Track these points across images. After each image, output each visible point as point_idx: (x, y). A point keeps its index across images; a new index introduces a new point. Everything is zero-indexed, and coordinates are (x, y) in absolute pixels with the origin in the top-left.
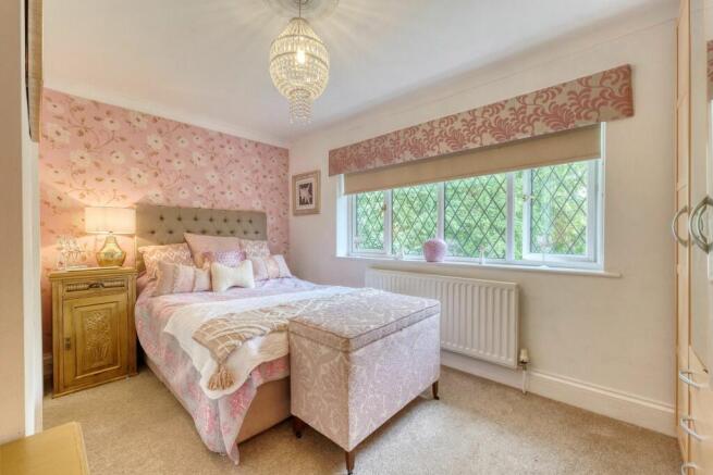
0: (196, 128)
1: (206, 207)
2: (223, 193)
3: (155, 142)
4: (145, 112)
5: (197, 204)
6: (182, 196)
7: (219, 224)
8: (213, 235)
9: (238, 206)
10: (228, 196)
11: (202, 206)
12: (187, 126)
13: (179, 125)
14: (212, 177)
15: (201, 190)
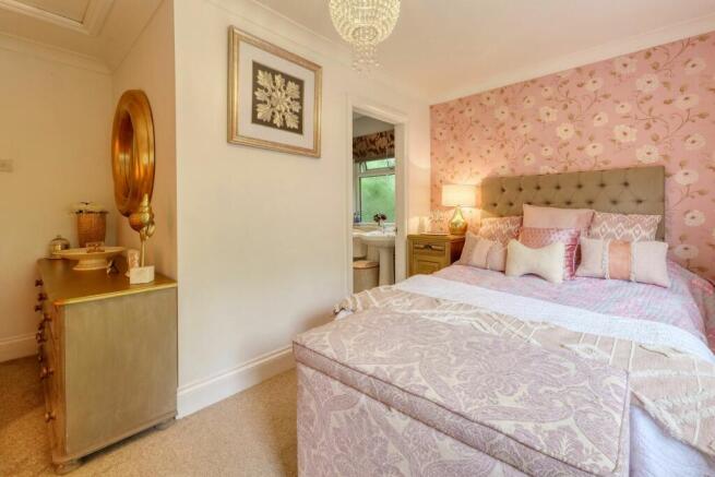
0: (543, 78)
1: (556, 172)
2: (580, 149)
3: (502, 114)
4: (492, 88)
5: (544, 169)
6: (527, 163)
7: (568, 192)
8: (559, 207)
9: (606, 163)
10: (590, 151)
11: (551, 171)
12: (533, 81)
13: (526, 84)
14: (565, 132)
15: (550, 152)
